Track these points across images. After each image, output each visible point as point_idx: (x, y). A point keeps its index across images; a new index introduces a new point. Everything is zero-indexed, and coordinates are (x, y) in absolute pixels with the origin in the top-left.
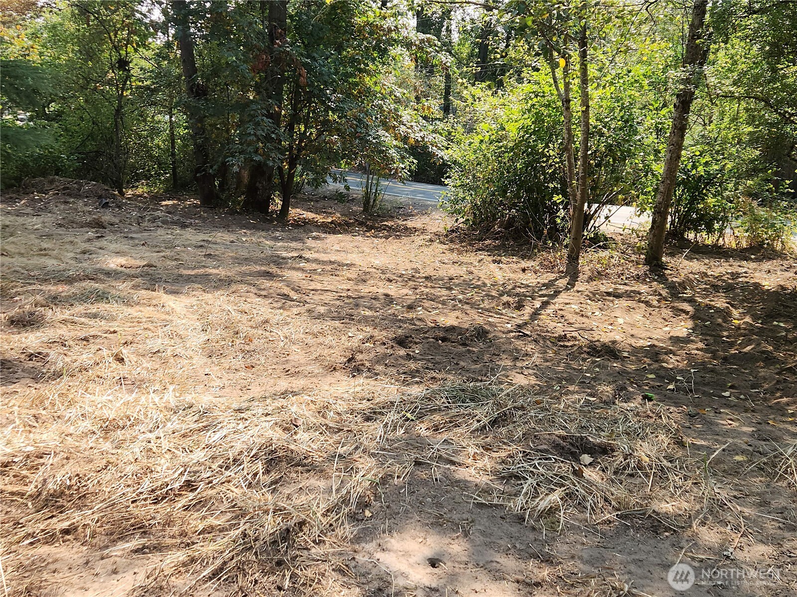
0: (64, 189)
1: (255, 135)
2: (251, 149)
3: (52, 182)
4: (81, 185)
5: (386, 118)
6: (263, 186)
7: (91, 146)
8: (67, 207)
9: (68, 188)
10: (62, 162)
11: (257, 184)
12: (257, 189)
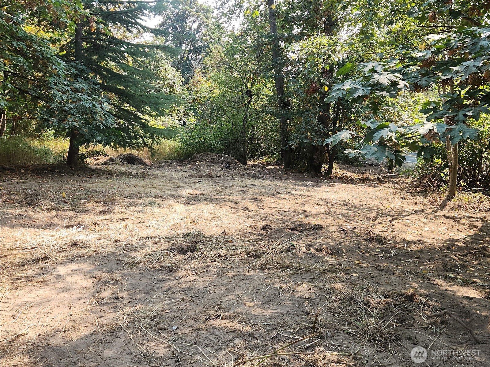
0: (212, 159)
1: (305, 128)
2: (303, 136)
3: (206, 156)
4: (220, 157)
5: (391, 117)
6: (317, 157)
7: (231, 137)
8: (209, 168)
9: (213, 159)
10: (214, 145)
11: (314, 156)
12: (314, 159)
